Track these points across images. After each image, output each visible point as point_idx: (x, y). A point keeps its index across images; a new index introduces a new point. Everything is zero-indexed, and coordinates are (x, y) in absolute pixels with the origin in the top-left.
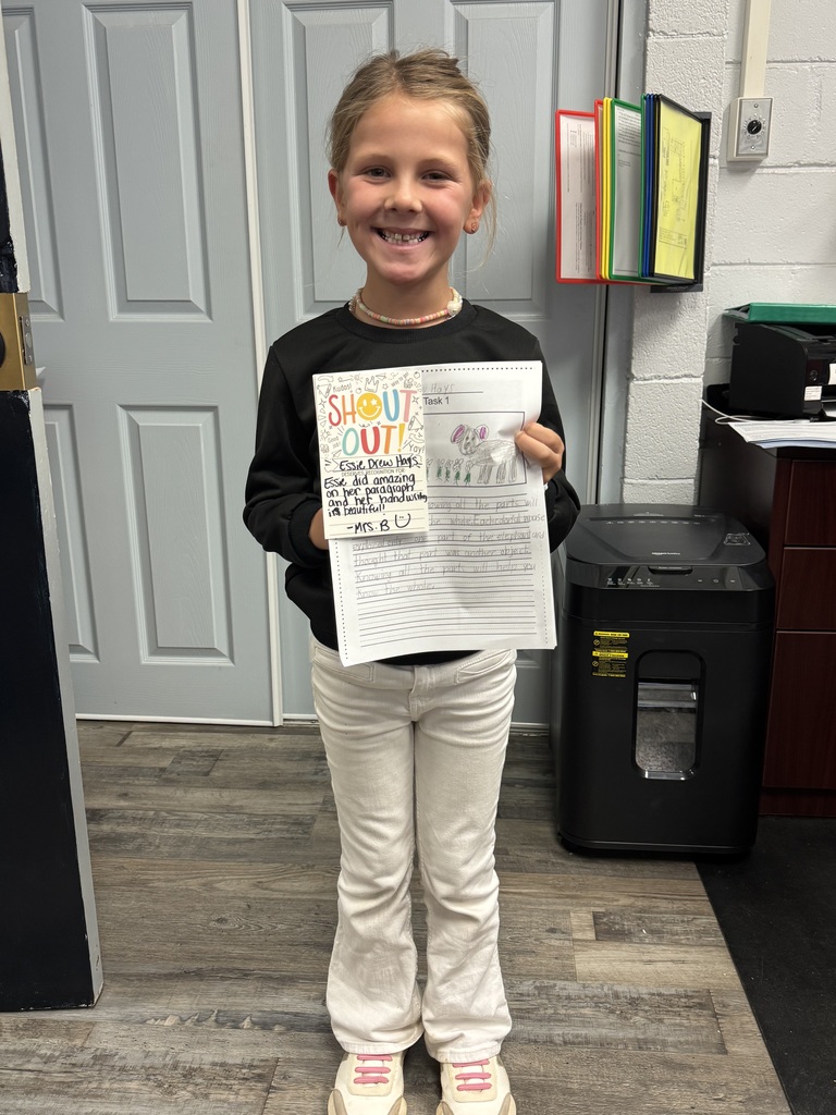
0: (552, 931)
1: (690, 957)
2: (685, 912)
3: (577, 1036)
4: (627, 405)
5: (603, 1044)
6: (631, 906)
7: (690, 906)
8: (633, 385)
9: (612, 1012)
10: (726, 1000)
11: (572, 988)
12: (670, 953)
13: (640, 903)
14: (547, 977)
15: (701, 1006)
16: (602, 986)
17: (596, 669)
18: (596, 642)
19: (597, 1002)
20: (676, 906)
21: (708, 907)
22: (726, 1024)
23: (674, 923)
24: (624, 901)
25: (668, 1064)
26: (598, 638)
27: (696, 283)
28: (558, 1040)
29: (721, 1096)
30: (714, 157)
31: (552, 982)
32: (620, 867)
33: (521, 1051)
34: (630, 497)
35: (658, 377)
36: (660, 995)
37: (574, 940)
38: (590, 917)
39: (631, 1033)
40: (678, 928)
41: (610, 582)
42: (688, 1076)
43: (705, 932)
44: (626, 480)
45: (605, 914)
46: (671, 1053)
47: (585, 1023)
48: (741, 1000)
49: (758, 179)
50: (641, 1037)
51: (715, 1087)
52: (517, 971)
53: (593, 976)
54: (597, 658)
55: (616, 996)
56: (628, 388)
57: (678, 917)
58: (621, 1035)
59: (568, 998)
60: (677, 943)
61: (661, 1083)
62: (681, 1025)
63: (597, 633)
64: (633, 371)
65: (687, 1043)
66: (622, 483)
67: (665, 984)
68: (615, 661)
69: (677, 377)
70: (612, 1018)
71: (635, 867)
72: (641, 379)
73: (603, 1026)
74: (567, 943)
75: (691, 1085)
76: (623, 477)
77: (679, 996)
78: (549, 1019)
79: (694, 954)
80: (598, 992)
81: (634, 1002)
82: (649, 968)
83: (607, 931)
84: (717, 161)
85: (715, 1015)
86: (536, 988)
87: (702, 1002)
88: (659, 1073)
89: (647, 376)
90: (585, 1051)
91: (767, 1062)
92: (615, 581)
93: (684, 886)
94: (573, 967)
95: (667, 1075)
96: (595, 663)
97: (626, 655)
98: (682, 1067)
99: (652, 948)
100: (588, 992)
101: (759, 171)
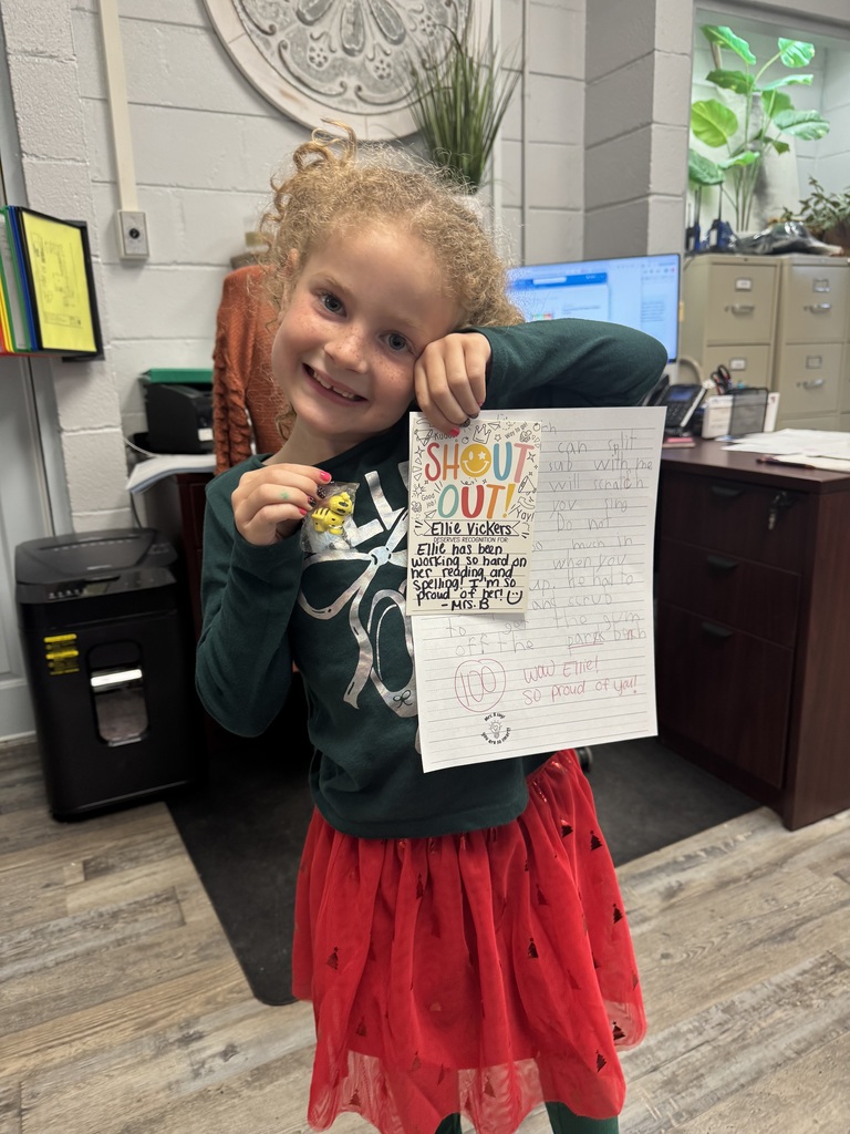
0: (48, 886)
1: (159, 868)
2: (158, 838)
3: (67, 955)
4: (62, 453)
5: (89, 953)
6: (115, 847)
7: (162, 832)
8: (64, 436)
9: (97, 928)
10: (187, 889)
11: (64, 922)
12: (145, 870)
13: (121, 843)
14: (42, 922)
15: (167, 899)
16: (89, 913)
17: (52, 669)
18: (49, 647)
19: (84, 925)
20: (151, 835)
21: (173, 828)
22: (185, 906)
23: (149, 848)
24: (109, 845)
25: (141, 948)
26: (50, 643)
27: (98, 354)
28: (50, 964)
29: (180, 954)
30: (96, 256)
31: (46, 924)
32: (106, 820)
33: (19, 983)
34: (80, 527)
35: (84, 429)
36: (136, 903)
37: (66, 887)
38: (80, 865)
39: (112, 937)
40: (151, 851)
41: (52, 596)
42: (157, 950)
43: (173, 847)
44: (74, 514)
45: (92, 860)
46: (144, 940)
47: (74, 943)
48: (198, 885)
49: (145, 274)
50: (120, 937)
51: (175, 951)
52: (15, 926)
53: (82, 908)
54: (51, 660)
55: (101, 915)
56: (60, 440)
57: (151, 843)
58: (104, 941)
59: (61, 930)
60: (151, 861)
61: (135, 963)
62: (152, 918)
63: (48, 640)
64: (63, 425)
65: (157, 928)
66: (71, 516)
67: (140, 894)
68: (67, 660)
69: (100, 428)
70: (97, 932)
71: (118, 816)
72: (68, 431)
73: (89, 941)
74: (60, 891)
75: (157, 956)
76: (71, 512)
77: (151, 898)
78: (44, 951)
79: (163, 865)
80: (87, 917)
81: (115, 915)
82: (128, 886)
83: (92, 871)
84: (99, 260)
85: (178, 902)
86: (33, 933)
87: (170, 896)
88: (133, 957)
89: (75, 428)
90: (73, 964)
91: (215, 920)
92: (56, 594)
93: (156, 820)
94: (65, 907)
95: (139, 955)
96: (51, 665)
97: (75, 653)
98: (151, 946)
99: (131, 871)
100: (78, 920)
101: (146, 267)
